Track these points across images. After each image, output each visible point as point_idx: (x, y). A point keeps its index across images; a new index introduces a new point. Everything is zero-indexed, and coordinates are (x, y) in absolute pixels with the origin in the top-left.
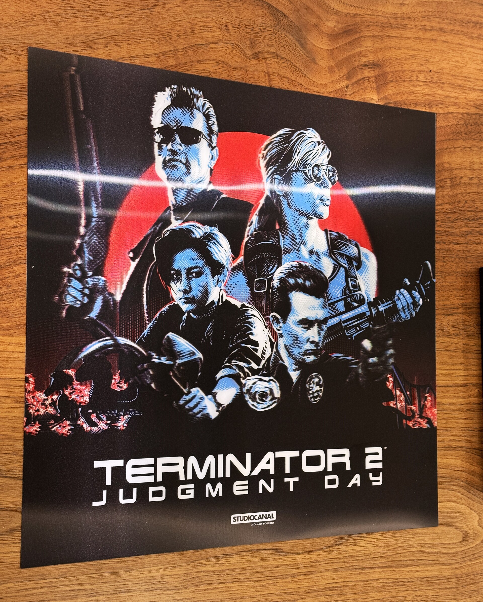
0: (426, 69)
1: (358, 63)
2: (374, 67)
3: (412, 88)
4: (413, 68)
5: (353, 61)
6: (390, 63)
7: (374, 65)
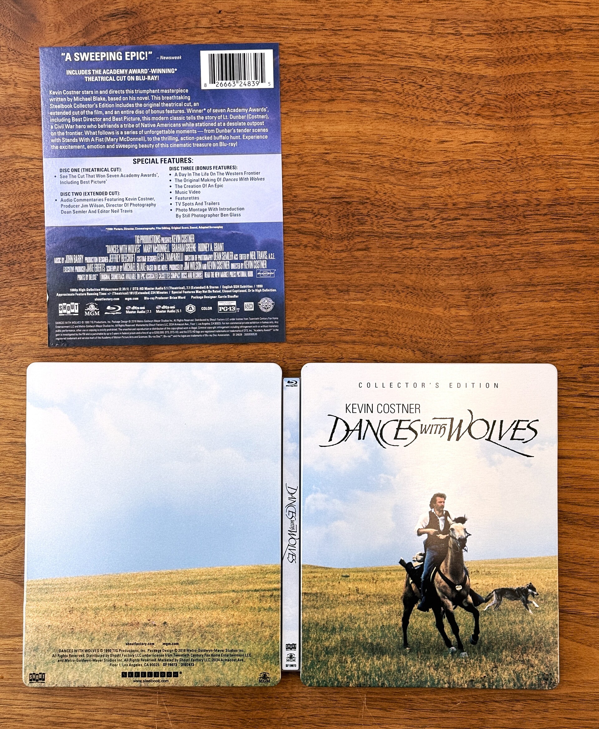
0: (213, 10)
1: (101, 13)
2: (125, 15)
3: (188, 38)
4: (191, 11)
5: (93, 11)
6: (153, 8)
7: (127, 13)
